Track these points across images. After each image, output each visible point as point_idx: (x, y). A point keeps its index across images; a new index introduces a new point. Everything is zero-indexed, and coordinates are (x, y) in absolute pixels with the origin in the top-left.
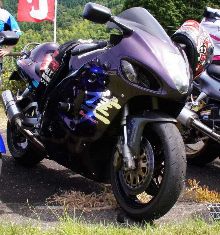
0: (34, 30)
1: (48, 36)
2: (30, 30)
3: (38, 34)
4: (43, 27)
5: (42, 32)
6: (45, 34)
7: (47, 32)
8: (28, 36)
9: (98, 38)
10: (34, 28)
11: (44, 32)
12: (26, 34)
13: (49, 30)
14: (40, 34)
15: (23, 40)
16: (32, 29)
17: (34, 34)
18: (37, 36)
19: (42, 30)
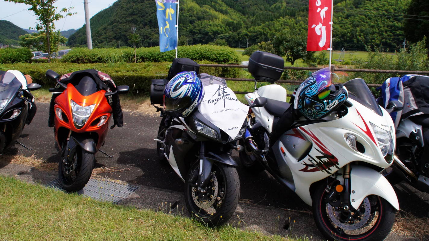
0: (290, 16)
1: (301, 21)
2: (287, 16)
3: (293, 20)
4: (296, 14)
5: (296, 18)
6: (298, 19)
7: (300, 18)
8: (286, 21)
9: (339, 23)
10: (290, 15)
11: (297, 18)
12: (284, 19)
13: (301, 16)
14: (295, 19)
15: (282, 24)
16: (289, 15)
17: (290, 19)
18: (292, 21)
19: (296, 17)
